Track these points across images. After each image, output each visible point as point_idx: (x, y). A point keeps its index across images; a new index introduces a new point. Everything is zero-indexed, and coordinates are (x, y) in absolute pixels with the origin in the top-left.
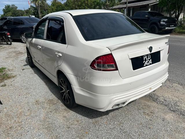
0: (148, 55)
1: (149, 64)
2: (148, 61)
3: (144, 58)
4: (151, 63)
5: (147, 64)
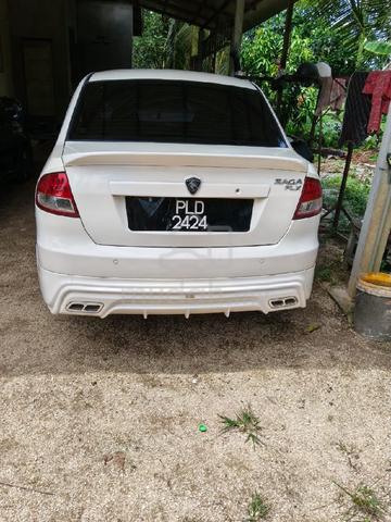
0: (196, 202)
1: (193, 227)
2: (194, 219)
3: (178, 208)
4: (205, 226)
5: (187, 226)
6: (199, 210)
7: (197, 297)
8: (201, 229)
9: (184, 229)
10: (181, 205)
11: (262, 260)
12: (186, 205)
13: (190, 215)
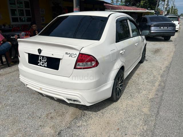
0: (44, 57)
1: (43, 65)
2: (43, 63)
3: (40, 58)
4: (46, 66)
5: (42, 65)
6: (45, 60)
7: (43, 89)
8: (45, 67)
9: (40, 66)
10: (40, 57)
11: (62, 82)
12: (42, 58)
13: (43, 61)
